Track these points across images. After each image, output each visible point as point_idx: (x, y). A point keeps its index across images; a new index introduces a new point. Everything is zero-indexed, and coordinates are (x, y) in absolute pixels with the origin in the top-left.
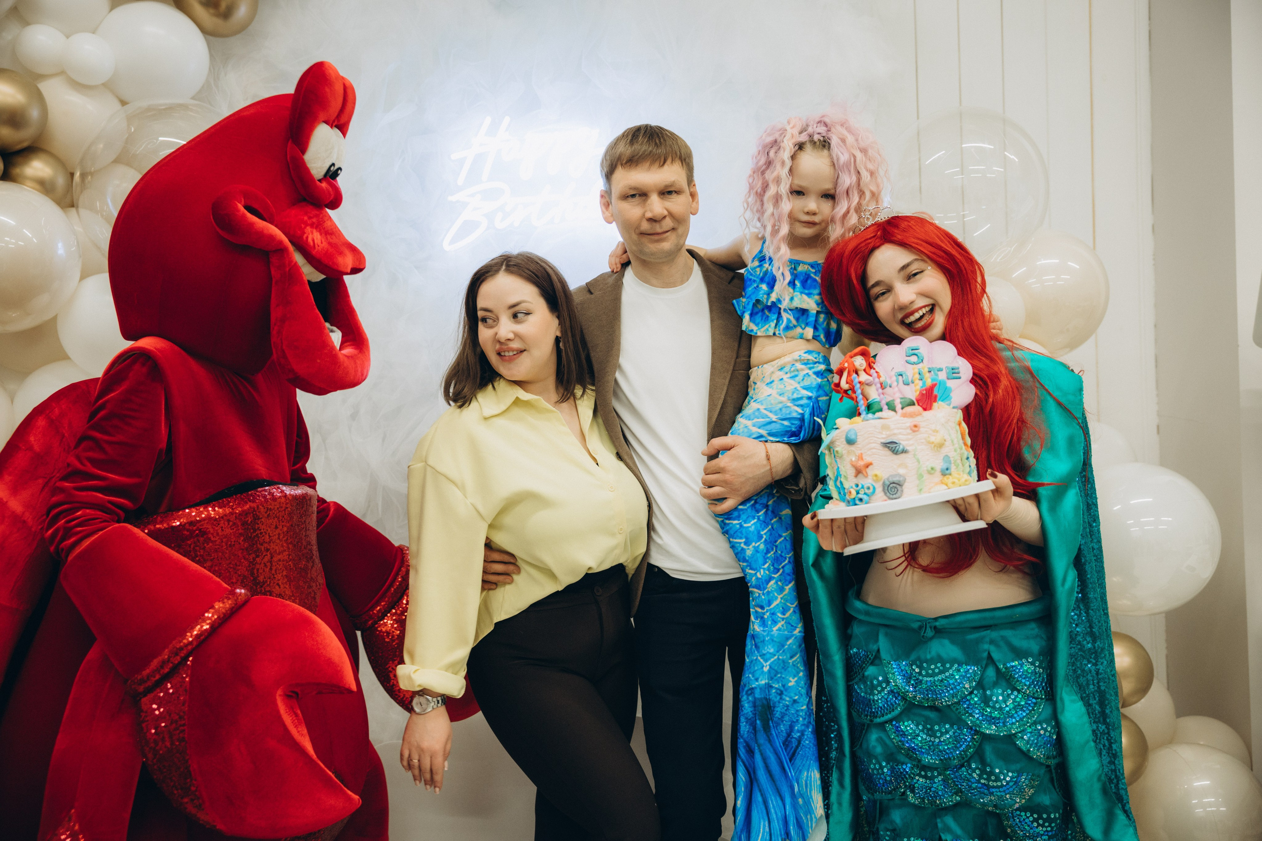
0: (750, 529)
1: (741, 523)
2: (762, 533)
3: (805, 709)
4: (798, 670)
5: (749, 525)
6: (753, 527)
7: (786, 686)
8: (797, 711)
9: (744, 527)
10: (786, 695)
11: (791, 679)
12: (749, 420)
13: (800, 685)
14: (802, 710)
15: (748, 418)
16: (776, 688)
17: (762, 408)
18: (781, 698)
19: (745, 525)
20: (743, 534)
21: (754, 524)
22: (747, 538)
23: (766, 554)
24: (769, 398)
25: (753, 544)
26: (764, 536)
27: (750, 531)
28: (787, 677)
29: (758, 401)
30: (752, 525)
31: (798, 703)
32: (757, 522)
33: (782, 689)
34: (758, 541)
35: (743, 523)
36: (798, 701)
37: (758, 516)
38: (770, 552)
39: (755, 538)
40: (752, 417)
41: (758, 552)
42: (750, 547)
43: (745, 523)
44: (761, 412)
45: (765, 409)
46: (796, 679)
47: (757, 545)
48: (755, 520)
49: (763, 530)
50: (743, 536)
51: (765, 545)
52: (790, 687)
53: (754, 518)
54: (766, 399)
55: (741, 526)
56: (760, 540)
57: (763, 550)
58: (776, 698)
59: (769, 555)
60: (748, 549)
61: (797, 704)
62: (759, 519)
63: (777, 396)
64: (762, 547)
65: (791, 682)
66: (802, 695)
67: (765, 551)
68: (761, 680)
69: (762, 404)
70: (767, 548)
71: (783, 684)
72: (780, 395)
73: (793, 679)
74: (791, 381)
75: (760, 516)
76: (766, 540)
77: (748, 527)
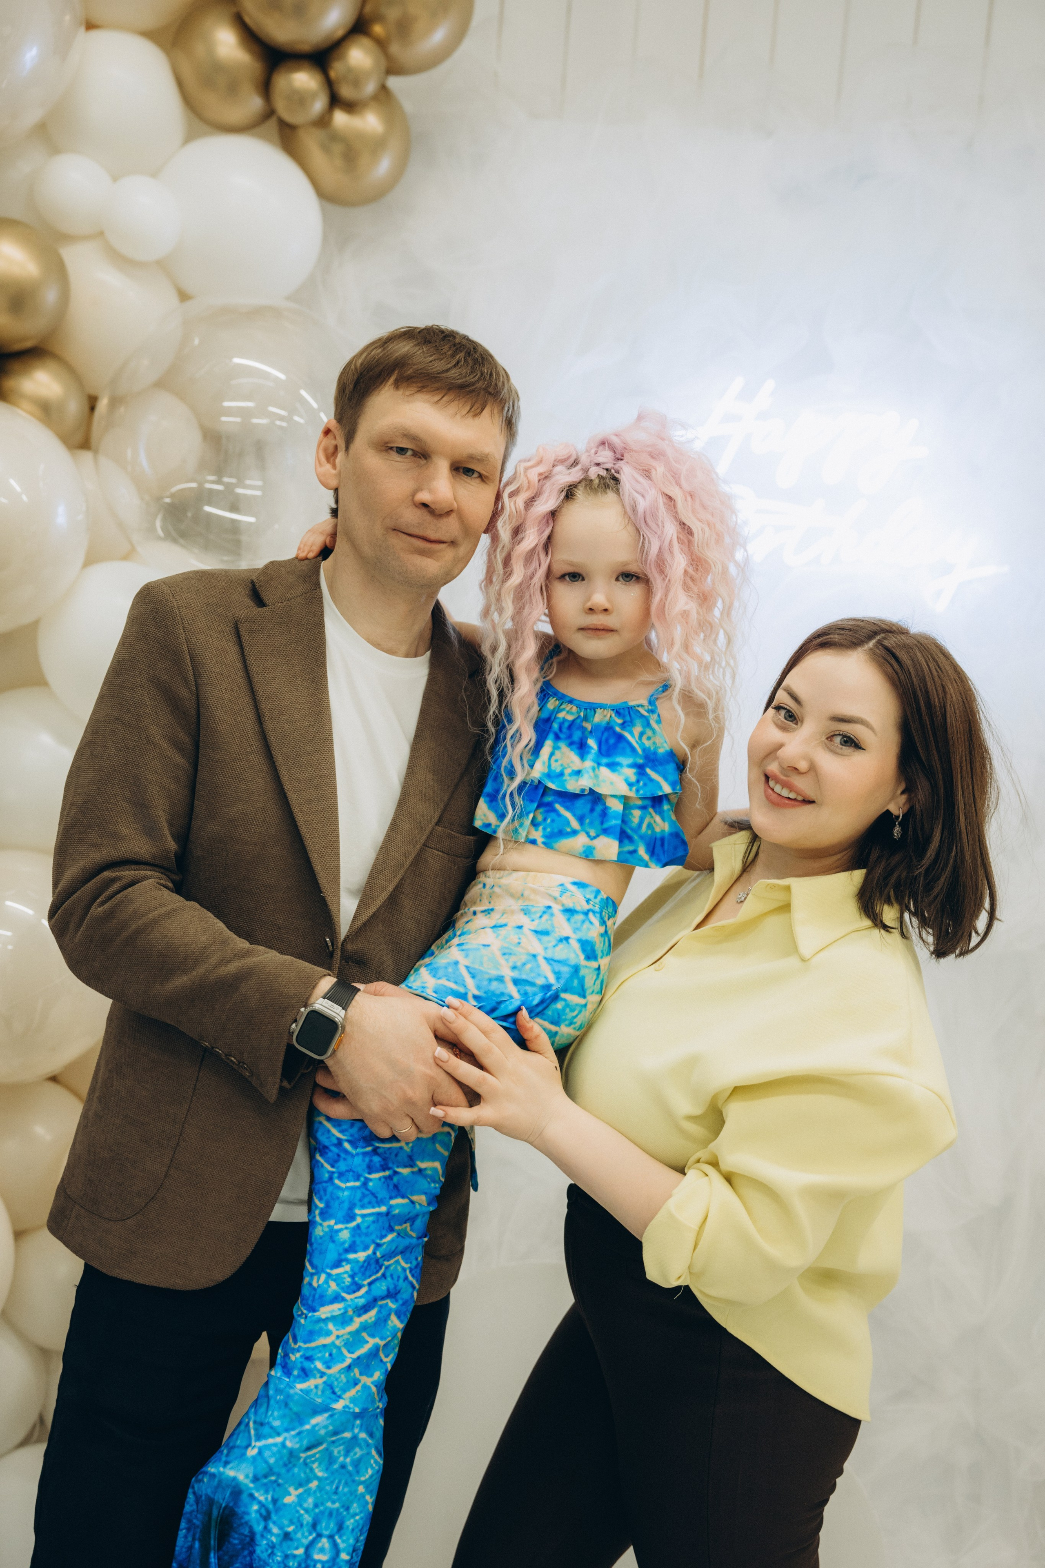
0: (340, 1194)
1: (333, 1173)
2: (358, 1211)
3: (299, 1556)
4: (311, 1476)
5: (343, 1185)
6: (346, 1193)
7: (279, 1503)
8: (286, 1557)
9: (333, 1184)
10: (274, 1523)
11: (291, 1489)
12: (434, 976)
13: (305, 1505)
14: (295, 1556)
15: (434, 973)
16: (260, 1502)
17: (463, 962)
18: (265, 1528)
19: (337, 1181)
20: (325, 1194)
21: (352, 1188)
22: (328, 1206)
23: (347, 1251)
24: (484, 951)
25: (332, 1222)
26: (359, 1220)
27: (338, 1198)
28: (287, 1486)
29: (463, 947)
30: (347, 1188)
31: (291, 1539)
32: (358, 1188)
33: (271, 1506)
34: (343, 1223)
35: (336, 1175)
36: (292, 1535)
37: (366, 1178)
38: (355, 1252)
39: (340, 1214)
40: (441, 972)
41: (333, 1241)
42: (326, 1224)
43: (339, 1178)
44: (458, 969)
45: (467, 967)
46: (301, 1490)
47: (337, 1227)
48: (358, 1184)
49: (363, 1207)
50: (325, 1198)
51: (353, 1236)
52: (285, 1505)
53: (357, 1177)
54: (478, 949)
55: (331, 1179)
56: (348, 1222)
57: (344, 1243)
58: (259, 1524)
59: (351, 1256)
60: (321, 1225)
61: (290, 1543)
62: (365, 1184)
63: (498, 954)
64: (345, 1236)
65: (290, 1494)
66: (302, 1525)
67: (347, 1245)
68: (231, 1468)
69: (467, 956)
70: (354, 1243)
71: (276, 1497)
72: (504, 954)
73: (296, 1489)
74: (533, 938)
75: (371, 1180)
76: (358, 1226)
77: (339, 1188)
